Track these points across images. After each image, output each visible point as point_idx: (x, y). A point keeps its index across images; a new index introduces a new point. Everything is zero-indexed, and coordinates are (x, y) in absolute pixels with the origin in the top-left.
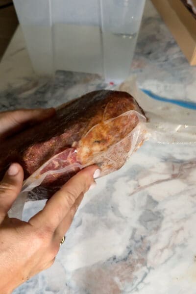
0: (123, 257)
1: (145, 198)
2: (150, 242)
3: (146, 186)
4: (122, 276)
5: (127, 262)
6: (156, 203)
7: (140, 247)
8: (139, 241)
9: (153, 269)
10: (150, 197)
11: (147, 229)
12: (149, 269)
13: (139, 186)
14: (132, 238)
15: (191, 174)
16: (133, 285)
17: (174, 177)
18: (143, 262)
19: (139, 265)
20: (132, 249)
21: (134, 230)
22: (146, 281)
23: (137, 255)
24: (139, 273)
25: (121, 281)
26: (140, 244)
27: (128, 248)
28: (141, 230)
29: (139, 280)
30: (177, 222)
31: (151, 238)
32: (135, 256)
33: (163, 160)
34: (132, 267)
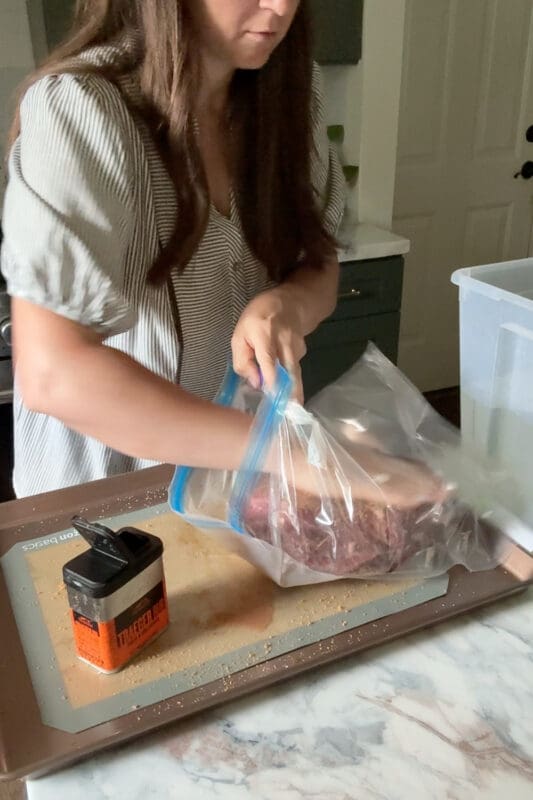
0: (239, 736)
1: (373, 720)
2: (294, 762)
3: (399, 712)
4: (205, 749)
5: (235, 745)
6: (379, 740)
7: (274, 753)
8: (283, 746)
9: (248, 788)
10: (382, 726)
11: (315, 748)
12: (244, 782)
13: (390, 701)
14: (282, 734)
15: (499, 773)
16: (200, 770)
17: (464, 747)
18: (251, 767)
19: (241, 764)
20: (263, 742)
21: (299, 731)
22: (220, 786)
23: (258, 755)
24: (225, 770)
25: (197, 751)
26: (280, 750)
27: (260, 735)
28: (308, 739)
29: (215, 776)
30: (368, 790)
31: (302, 761)
32: (252, 752)
33: (482, 713)
34: (231, 755)
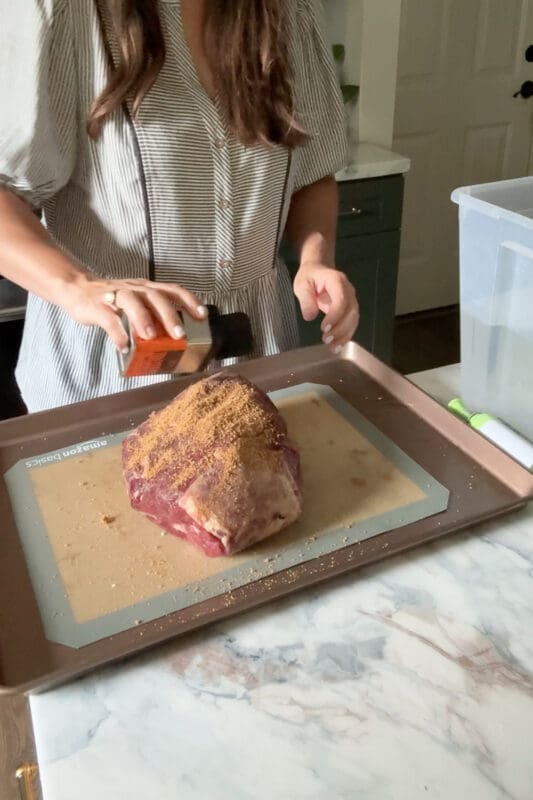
0: (241, 651)
1: (373, 635)
2: (295, 676)
3: (399, 627)
4: (208, 664)
5: (237, 660)
6: (380, 655)
7: (276, 668)
8: (285, 661)
9: (250, 704)
10: (382, 641)
11: (316, 663)
12: (245, 697)
13: (390, 616)
14: (283, 649)
15: (499, 687)
16: (202, 685)
17: (464, 662)
18: (252, 682)
19: (242, 679)
20: (264, 658)
21: (300, 646)
22: (222, 701)
23: (259, 670)
24: (227, 684)
25: (198, 666)
26: (281, 664)
27: (261, 650)
28: (310, 653)
29: (217, 691)
30: (369, 705)
31: (302, 676)
32: (253, 668)
33: (482, 629)
34: (232, 670)
